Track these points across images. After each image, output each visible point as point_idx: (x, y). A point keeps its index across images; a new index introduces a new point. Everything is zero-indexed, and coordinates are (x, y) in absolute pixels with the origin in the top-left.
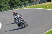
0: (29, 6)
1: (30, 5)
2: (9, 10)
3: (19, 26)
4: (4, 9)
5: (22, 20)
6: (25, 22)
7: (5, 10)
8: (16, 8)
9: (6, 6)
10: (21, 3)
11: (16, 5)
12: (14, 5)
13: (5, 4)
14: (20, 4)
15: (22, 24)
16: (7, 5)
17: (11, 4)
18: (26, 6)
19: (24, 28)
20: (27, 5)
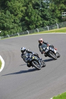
0: (58, 29)
1: (60, 27)
2: (21, 34)
3: (29, 66)
4: (11, 32)
5: (35, 55)
6: (41, 59)
7: (12, 34)
8: (33, 32)
9: (16, 28)
10: (43, 22)
11: (34, 26)
12: (30, 26)
13: (13, 22)
14: (41, 24)
15: (35, 62)
16: (16, 25)
17: (25, 23)
18: (52, 29)
19: (39, 70)
20: (56, 26)
